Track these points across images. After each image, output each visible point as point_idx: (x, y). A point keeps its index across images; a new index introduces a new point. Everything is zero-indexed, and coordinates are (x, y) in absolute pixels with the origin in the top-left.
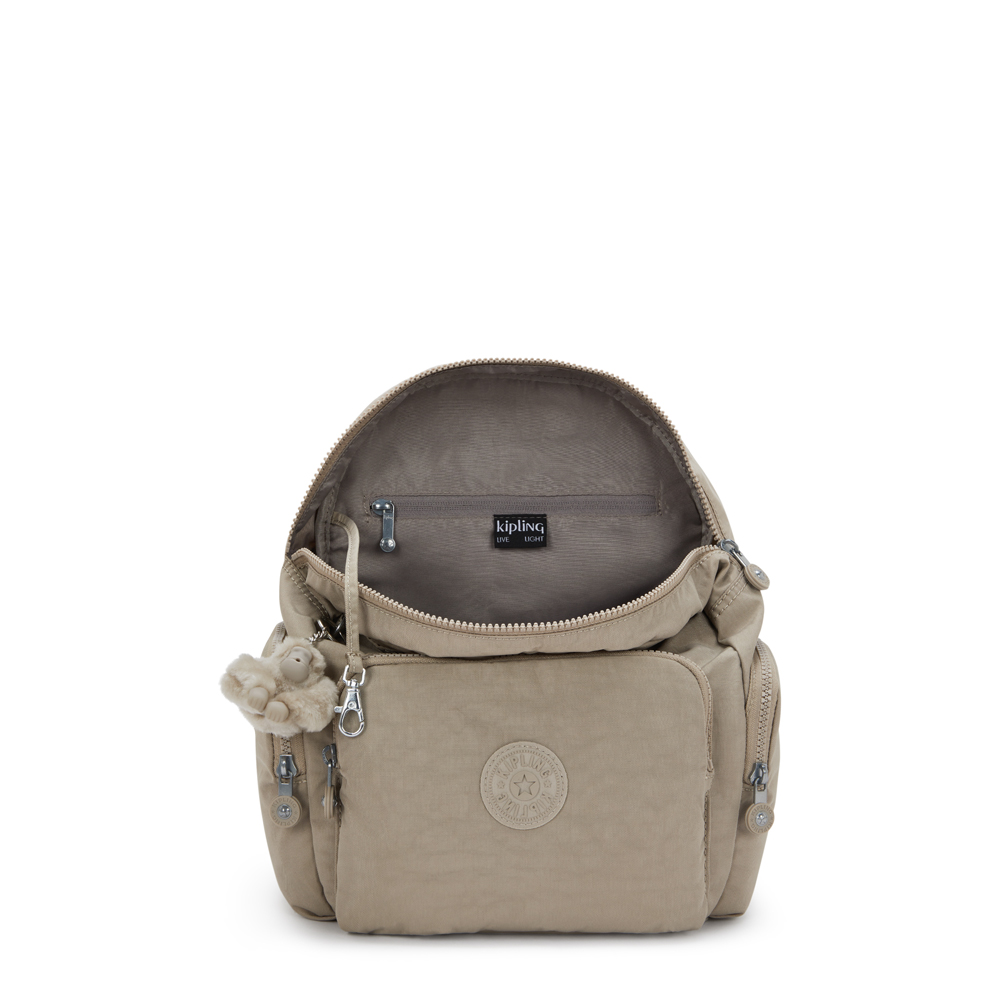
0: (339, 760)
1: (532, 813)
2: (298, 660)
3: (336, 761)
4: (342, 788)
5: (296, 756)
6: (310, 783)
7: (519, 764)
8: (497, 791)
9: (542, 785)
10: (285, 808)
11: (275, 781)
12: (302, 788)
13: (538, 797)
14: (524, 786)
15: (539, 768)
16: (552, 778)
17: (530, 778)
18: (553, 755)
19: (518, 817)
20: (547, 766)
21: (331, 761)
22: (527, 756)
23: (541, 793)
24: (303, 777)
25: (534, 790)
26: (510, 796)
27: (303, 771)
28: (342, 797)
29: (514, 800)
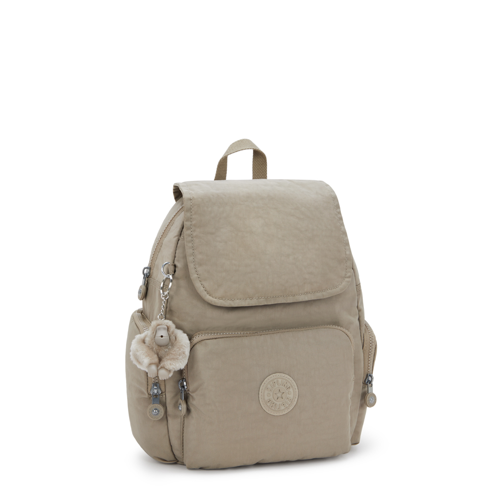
1: (283, 408)
2: (162, 336)
6: (168, 397)
8: (267, 398)
9: (287, 394)
10: (155, 410)
11: (148, 396)
12: (163, 399)
13: (286, 399)
14: (279, 395)
15: (285, 386)
16: (291, 390)
17: (282, 391)
18: (291, 379)
19: (277, 410)
20: (289, 385)
21: (183, 387)
22: (280, 380)
23: (286, 397)
25: (284, 396)
26: (273, 400)
27: (164, 391)
29: (275, 402)
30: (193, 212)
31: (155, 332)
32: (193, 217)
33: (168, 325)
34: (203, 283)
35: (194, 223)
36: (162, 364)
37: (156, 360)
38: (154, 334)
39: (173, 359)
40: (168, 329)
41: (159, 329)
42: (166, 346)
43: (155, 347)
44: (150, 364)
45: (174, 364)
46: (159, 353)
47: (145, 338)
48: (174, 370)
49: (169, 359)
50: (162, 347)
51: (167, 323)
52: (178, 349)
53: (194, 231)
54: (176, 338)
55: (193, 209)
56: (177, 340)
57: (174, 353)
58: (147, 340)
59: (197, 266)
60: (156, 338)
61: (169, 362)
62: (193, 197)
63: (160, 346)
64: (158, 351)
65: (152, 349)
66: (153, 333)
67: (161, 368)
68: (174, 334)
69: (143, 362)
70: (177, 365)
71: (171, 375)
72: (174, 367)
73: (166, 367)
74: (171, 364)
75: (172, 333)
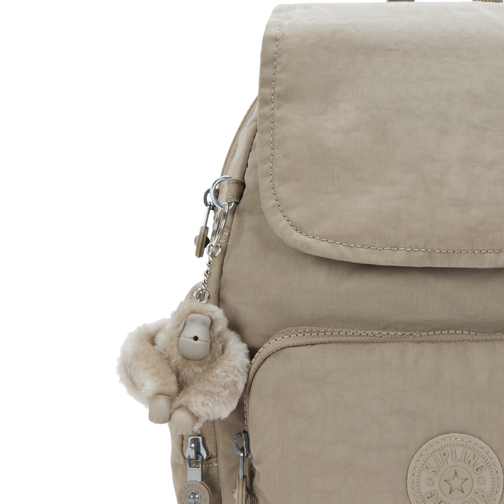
0: (252, 450)
2: (196, 338)
3: (249, 450)
4: (255, 480)
5: (207, 438)
6: (221, 468)
7: (449, 459)
8: (425, 489)
9: (476, 482)
10: (194, 494)
11: (185, 462)
12: (213, 471)
13: (471, 495)
14: (456, 483)
15: (472, 463)
16: (486, 474)
17: (462, 475)
18: (487, 448)
20: (480, 461)
21: (242, 450)
22: (459, 451)
23: (473, 491)
24: (213, 460)
25: (467, 487)
26: (440, 495)
27: (214, 454)
28: (256, 491)
29: (444, 498)
30: (278, 68)
31: (182, 326)
32: (278, 76)
33: (214, 317)
34: (288, 213)
35: (278, 89)
36: (182, 400)
37: (173, 388)
38: (180, 328)
39: (211, 394)
40: (212, 324)
41: (193, 320)
42: (200, 361)
43: (176, 359)
44: (159, 394)
45: (210, 405)
46: (182, 373)
47: (157, 333)
48: (206, 418)
49: (201, 392)
50: (191, 362)
51: (212, 312)
52: (224, 374)
53: (279, 107)
54: (223, 350)
55: (279, 60)
56: (226, 352)
57: (215, 379)
58: (161, 339)
59: (276, 183)
60: (182, 338)
61: (201, 398)
62: (283, 35)
63: (186, 358)
64: (180, 367)
65: (168, 359)
66: (178, 326)
67: (180, 407)
68: (221, 339)
69: (143, 385)
70: (217, 409)
71: (197, 427)
72: (209, 411)
73: (191, 409)
74: (203, 404)
75: (219, 336)
